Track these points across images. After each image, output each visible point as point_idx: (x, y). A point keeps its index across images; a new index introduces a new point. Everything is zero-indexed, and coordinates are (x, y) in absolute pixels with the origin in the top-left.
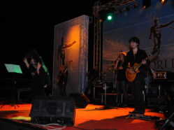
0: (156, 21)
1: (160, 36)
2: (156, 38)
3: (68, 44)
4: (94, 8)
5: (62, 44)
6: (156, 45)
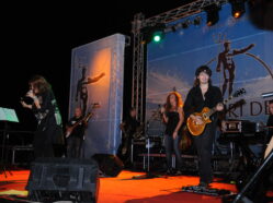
2: (227, 71)
3: (92, 78)
4: (134, 23)
5: (84, 78)
6: (226, 81)
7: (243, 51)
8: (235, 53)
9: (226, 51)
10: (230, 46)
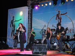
0: (59, 12)
1: (61, 19)
7: (64, 14)
8: (62, 14)
9: (59, 14)
10: (60, 12)
